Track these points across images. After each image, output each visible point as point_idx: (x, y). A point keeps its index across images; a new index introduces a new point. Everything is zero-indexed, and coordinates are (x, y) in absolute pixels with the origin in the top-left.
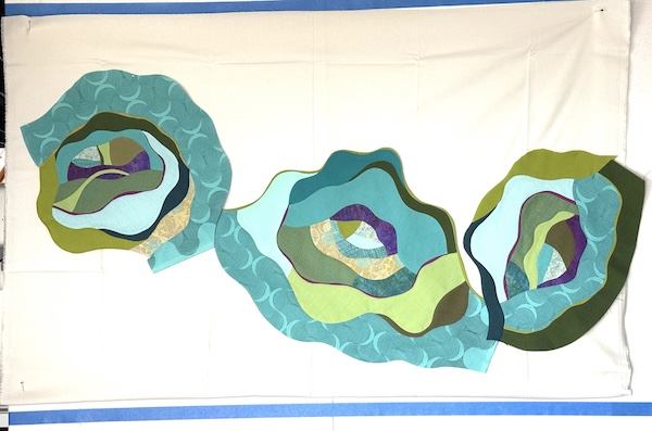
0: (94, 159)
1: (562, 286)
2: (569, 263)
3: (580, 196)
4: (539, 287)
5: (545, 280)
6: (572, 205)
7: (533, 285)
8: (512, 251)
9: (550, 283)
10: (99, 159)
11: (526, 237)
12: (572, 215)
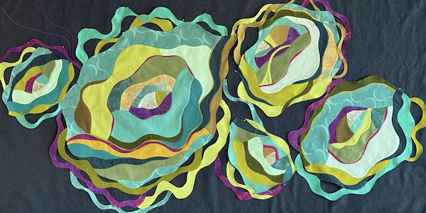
0: (266, 48)
1: (352, 105)
2: (344, 117)
3: (325, 154)
4: (366, 109)
5: (361, 112)
6: (331, 150)
7: (369, 110)
8: (375, 134)
9: (359, 109)
10: (269, 47)
11: (364, 141)
12: (333, 145)
